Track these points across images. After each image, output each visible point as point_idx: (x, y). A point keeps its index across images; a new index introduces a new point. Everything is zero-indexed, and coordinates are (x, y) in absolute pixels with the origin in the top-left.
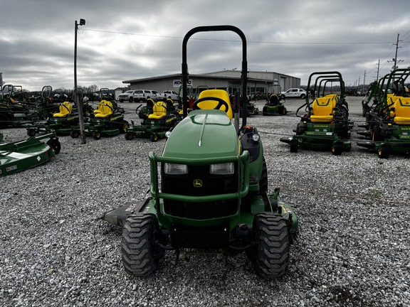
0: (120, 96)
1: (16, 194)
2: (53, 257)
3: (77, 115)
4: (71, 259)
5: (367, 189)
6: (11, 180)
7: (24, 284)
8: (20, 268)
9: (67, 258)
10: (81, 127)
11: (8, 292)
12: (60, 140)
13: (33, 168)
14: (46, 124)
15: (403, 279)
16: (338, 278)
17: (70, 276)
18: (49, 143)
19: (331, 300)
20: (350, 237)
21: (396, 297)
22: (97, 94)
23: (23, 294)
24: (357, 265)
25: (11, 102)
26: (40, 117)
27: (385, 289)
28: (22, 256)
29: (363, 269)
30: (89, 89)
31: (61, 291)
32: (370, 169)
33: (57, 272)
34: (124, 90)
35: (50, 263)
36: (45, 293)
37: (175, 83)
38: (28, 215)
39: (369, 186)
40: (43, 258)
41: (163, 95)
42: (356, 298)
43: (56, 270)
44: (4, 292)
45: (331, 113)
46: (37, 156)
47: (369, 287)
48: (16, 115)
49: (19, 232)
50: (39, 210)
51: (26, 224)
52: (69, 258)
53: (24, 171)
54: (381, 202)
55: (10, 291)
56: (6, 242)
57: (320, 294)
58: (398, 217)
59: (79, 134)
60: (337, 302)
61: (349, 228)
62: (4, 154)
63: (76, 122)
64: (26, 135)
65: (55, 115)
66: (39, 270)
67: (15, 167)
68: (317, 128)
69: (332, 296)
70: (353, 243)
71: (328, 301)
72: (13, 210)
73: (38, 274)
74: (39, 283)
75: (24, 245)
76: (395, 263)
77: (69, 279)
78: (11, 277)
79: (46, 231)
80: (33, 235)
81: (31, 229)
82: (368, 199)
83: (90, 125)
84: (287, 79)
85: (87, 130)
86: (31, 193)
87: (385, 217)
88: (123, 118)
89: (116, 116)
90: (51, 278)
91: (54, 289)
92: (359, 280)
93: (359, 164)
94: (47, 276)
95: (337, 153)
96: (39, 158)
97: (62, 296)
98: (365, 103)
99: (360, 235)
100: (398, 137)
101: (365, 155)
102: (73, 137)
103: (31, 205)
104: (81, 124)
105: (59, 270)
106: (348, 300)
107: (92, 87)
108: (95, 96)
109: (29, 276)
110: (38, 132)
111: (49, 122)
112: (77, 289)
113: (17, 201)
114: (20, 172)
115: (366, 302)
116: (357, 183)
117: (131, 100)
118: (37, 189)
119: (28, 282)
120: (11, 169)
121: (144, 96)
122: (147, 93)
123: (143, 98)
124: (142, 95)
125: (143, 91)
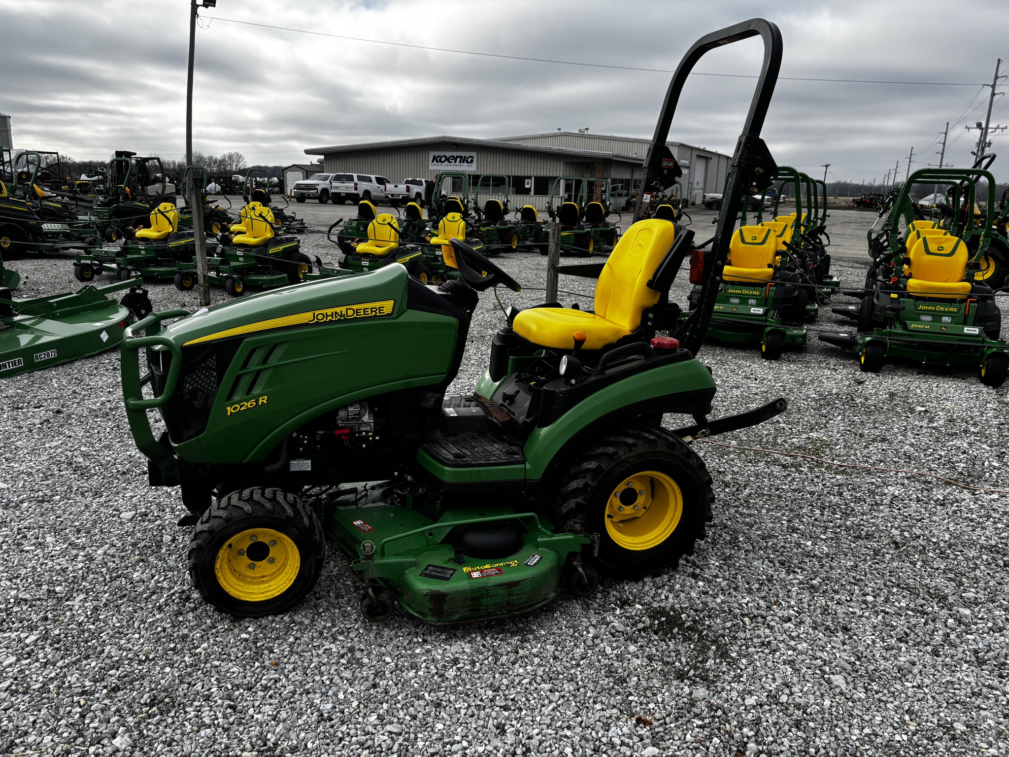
0: (298, 187)
1: (59, 412)
2: (139, 535)
3: (191, 235)
4: (174, 540)
5: (804, 436)
6: (45, 381)
7: (84, 578)
8: (75, 552)
9: (167, 538)
10: (199, 265)
11: (54, 591)
12: (150, 296)
13: (93, 357)
14: (118, 254)
15: (793, 603)
16: (671, 596)
17: (171, 569)
18: (126, 302)
19: (644, 629)
20: (726, 527)
21: (767, 631)
22: (241, 178)
23: (82, 596)
24: (717, 576)
25: (35, 196)
26: (103, 233)
27: (753, 618)
28: (79, 531)
29: (724, 583)
30: (222, 162)
31: (154, 593)
32: (830, 394)
33: (147, 561)
34: (308, 171)
35: (134, 545)
36: (124, 596)
37: (434, 158)
38: (85, 456)
39: (812, 430)
40: (120, 537)
41: (402, 188)
42: (690, 628)
43: (144, 557)
44: (49, 591)
45: (770, 261)
46: (100, 331)
47: (724, 612)
48: (46, 226)
49: (70, 487)
50: (108, 447)
51: (82, 472)
52: (170, 538)
53: (72, 362)
54: (820, 464)
55: (58, 589)
56: (45, 505)
57: (627, 618)
58: (840, 494)
59: (195, 281)
60: (656, 633)
61: (732, 511)
62: (27, 323)
63: (187, 253)
64: (72, 276)
65: (141, 233)
66: (113, 556)
67: (53, 354)
68: (735, 296)
69: (648, 622)
70: (728, 538)
71: (639, 631)
72: (55, 444)
73: (110, 564)
74: (113, 579)
75: (82, 512)
76: (791, 576)
77: (170, 574)
78: (58, 567)
79: (125, 489)
80: (97, 494)
81: (94, 482)
82: (795, 457)
83: (222, 262)
84: (713, 162)
85: (213, 274)
86: (91, 411)
87: (812, 493)
88: (298, 247)
89: (281, 242)
90: (135, 571)
91: (141, 590)
92: (710, 599)
93: (812, 382)
94: (127, 568)
95: (772, 355)
96: (104, 336)
97: (157, 601)
98: (874, 236)
99: (747, 524)
100: (905, 327)
101: (832, 361)
102: (182, 288)
103: (91, 436)
104: (199, 258)
105: (151, 559)
106: (676, 630)
107: (230, 157)
108: (236, 182)
109: (93, 566)
110: (99, 272)
111: (125, 250)
112: (183, 592)
113: (62, 426)
114: (63, 364)
115: (707, 635)
116: (789, 423)
117: (325, 197)
118: (103, 404)
119: (91, 576)
120: (43, 356)
121: (356, 189)
122: (363, 183)
123: (354, 194)
124: (351, 187)
125: (355, 175)
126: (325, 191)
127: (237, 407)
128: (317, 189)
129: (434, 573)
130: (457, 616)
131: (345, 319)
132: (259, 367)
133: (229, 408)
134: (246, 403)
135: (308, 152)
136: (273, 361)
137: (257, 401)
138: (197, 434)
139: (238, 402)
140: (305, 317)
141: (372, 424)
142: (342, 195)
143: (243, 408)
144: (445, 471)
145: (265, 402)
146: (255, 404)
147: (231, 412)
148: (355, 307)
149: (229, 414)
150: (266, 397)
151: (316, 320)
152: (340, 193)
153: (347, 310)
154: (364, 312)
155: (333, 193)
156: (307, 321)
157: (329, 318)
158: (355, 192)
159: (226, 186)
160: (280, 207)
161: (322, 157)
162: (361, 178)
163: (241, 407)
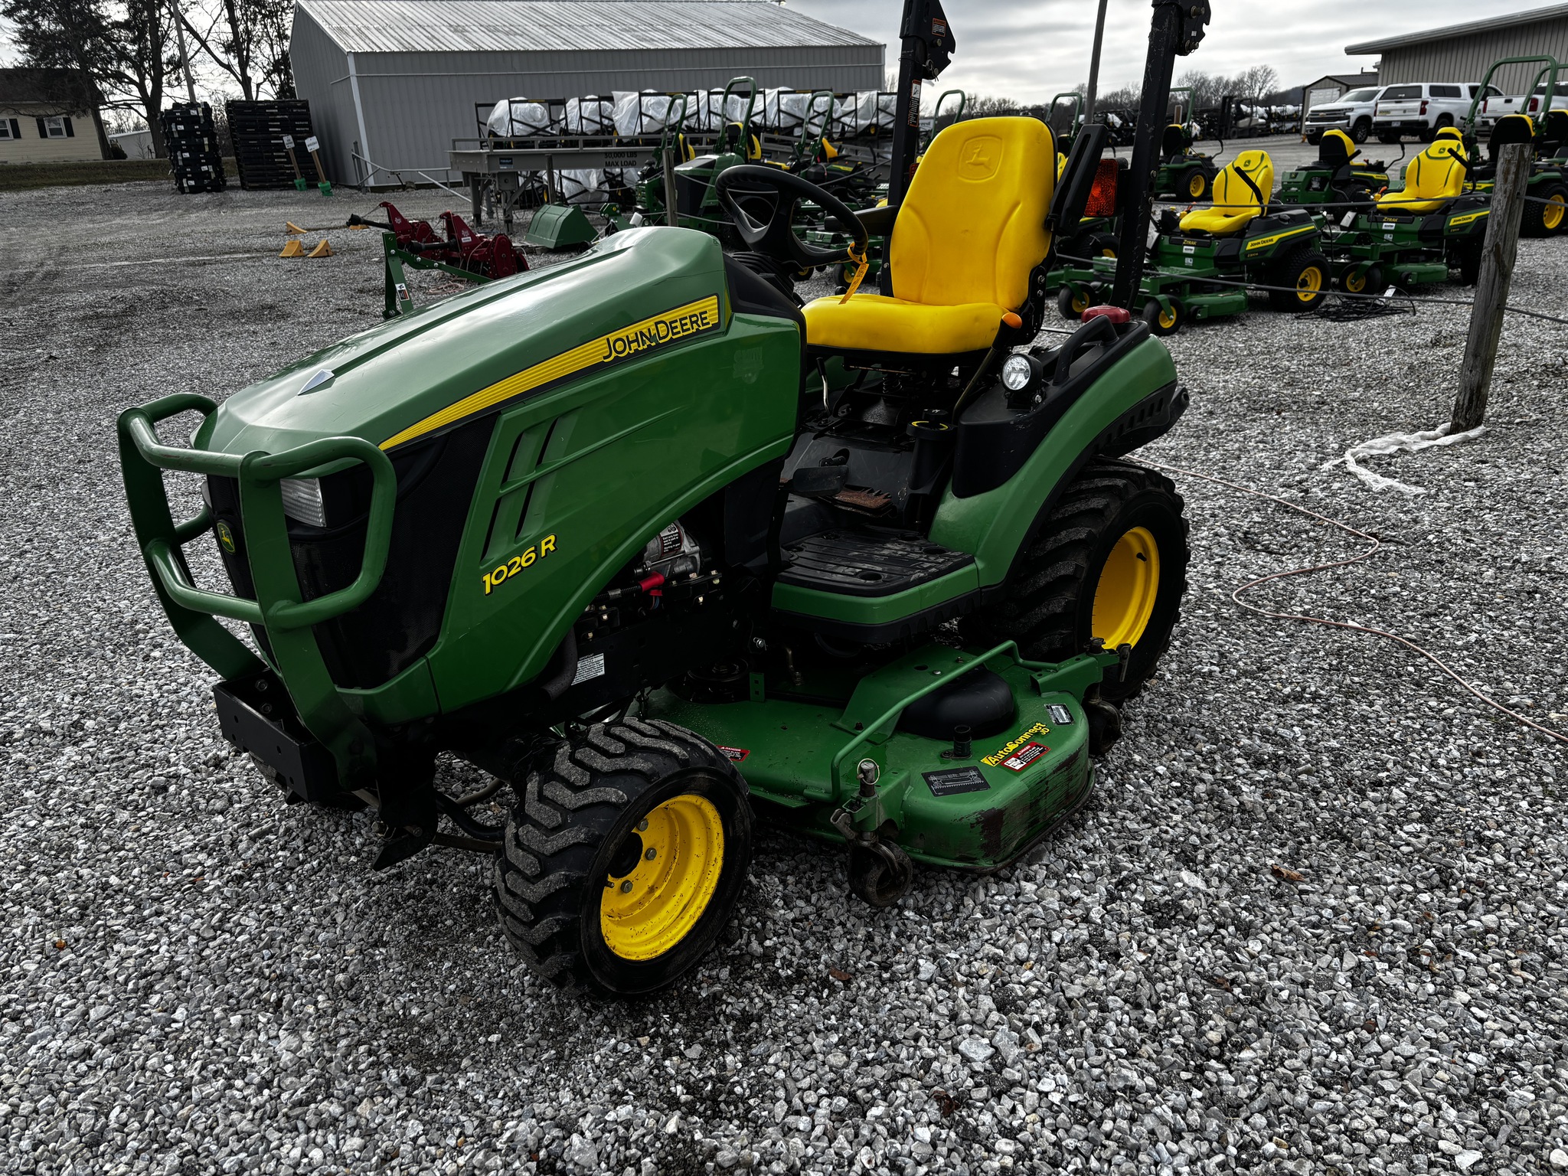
0: (1313, 115)
121: (1423, 111)
122: (1441, 99)
123: (1417, 122)
124: (1413, 110)
125: (1425, 87)
126: (1364, 120)
127: (502, 572)
128: (1348, 118)
129: (949, 785)
130: (1014, 844)
131: (658, 345)
132: (533, 475)
133: (487, 578)
134: (517, 559)
135: (1351, 51)
136: (556, 458)
137: (537, 551)
138: (421, 652)
139: (503, 561)
140: (594, 351)
141: (697, 556)
142: (1394, 125)
143: (513, 571)
144: (872, 605)
145: (552, 548)
146: (533, 555)
147: (492, 585)
148: (667, 317)
149: (488, 590)
150: (552, 538)
151: (614, 354)
152: (1389, 123)
153: (656, 324)
154: (682, 325)
155: (1378, 124)
156: (599, 359)
157: (634, 346)
158: (1421, 118)
159: (1211, 125)
160: (1207, 155)
161: (1378, 58)
162: (1435, 92)
163: (510, 569)
